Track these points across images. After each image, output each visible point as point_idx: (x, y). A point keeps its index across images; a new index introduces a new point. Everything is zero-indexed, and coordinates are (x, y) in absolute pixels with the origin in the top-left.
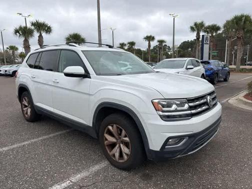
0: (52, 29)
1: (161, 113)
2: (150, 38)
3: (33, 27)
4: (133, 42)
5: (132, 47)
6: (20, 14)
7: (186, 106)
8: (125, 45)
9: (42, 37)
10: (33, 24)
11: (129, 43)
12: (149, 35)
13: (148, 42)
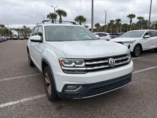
0: (67, 14)
1: (63, 68)
2: (132, 16)
3: (57, 13)
4: (119, 19)
5: (118, 23)
6: (52, 6)
7: (84, 64)
8: (114, 21)
9: (61, 19)
10: (57, 12)
11: (116, 20)
12: (131, 14)
13: (130, 19)
